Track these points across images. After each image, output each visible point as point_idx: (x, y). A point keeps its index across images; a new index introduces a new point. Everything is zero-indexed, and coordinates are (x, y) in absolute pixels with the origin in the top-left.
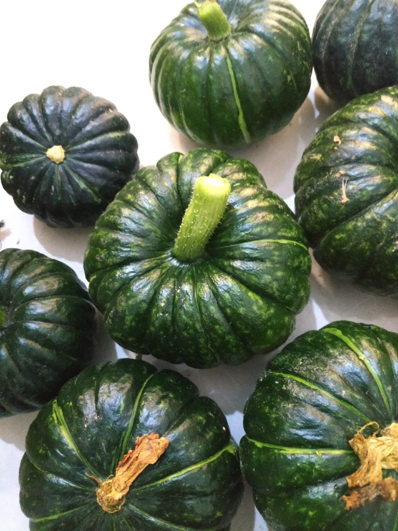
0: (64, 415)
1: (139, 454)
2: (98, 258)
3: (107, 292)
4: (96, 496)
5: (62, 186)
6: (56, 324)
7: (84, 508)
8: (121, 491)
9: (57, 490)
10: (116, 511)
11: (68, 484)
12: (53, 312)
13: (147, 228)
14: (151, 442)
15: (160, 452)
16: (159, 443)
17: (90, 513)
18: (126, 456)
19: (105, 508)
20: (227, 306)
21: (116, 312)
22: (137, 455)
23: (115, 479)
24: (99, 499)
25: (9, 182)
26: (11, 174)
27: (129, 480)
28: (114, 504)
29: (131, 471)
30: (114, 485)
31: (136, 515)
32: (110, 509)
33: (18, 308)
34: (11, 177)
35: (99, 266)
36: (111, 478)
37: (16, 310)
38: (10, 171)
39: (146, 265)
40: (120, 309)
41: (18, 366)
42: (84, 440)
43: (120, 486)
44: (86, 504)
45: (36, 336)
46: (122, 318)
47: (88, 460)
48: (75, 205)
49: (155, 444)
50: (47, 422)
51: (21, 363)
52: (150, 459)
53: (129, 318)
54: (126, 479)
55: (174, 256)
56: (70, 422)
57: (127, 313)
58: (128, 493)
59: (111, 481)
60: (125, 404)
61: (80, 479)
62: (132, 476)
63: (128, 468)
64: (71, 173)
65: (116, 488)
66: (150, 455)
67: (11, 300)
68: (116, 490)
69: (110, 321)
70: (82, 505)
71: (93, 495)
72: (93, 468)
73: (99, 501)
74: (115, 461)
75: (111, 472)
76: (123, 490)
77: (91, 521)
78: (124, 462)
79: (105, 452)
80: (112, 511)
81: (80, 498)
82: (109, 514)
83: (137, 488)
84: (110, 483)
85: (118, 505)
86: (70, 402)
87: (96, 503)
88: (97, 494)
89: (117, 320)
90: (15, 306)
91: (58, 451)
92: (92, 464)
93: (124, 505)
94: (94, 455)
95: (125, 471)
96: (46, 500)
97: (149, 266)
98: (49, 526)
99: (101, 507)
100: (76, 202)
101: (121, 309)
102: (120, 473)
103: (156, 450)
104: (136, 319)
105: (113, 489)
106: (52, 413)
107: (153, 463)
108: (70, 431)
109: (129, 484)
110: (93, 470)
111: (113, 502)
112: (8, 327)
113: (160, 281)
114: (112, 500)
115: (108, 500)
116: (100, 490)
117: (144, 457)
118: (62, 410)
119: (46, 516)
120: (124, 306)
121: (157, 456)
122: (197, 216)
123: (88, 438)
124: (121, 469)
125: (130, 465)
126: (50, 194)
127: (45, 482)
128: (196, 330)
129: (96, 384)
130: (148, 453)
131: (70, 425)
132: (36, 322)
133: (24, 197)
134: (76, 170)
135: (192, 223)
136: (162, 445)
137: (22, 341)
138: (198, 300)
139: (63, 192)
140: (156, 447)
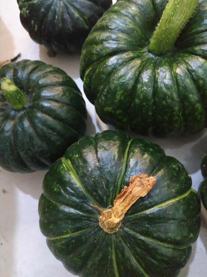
0: (72, 163)
1: (132, 189)
2: (95, 52)
3: (102, 75)
4: (99, 221)
5: (63, 16)
6: (63, 104)
7: (89, 230)
8: (119, 217)
9: (69, 216)
10: (114, 232)
11: (77, 213)
12: (61, 95)
13: (132, 27)
14: (142, 180)
15: (150, 187)
16: (149, 181)
17: (94, 233)
18: (123, 190)
19: (105, 230)
20: (199, 78)
21: (110, 89)
22: (131, 190)
23: (114, 208)
24: (101, 223)
25: (26, 16)
26: (27, 9)
27: (124, 209)
28: (112, 227)
29: (126, 202)
30: (113, 213)
31: (130, 235)
32: (109, 231)
33: (35, 93)
34: (27, 11)
35: (95, 58)
36: (110, 208)
37: (34, 94)
38: (27, 7)
39: (131, 55)
40: (112, 86)
41: (37, 132)
42: (88, 180)
43: (118, 213)
44: (91, 227)
45: (49, 112)
46: (115, 93)
47: (92, 195)
48: (71, 29)
49: (146, 182)
50: (60, 170)
51: (39, 130)
52: (141, 193)
53: (119, 93)
54: (123, 208)
55: (149, 51)
56: (77, 168)
57: (118, 89)
58: (124, 219)
59: (110, 210)
60: (118, 155)
61: (86, 208)
62: (127, 206)
63: (124, 199)
64: (69, 6)
65: (115, 215)
66: (141, 190)
67: (30, 88)
68: (115, 216)
69: (103, 98)
70: (87, 228)
71: (96, 220)
72: (95, 201)
73: (101, 225)
74: (113, 195)
75: (110, 203)
76: (120, 216)
77: (95, 239)
78: (121, 195)
79: (105, 188)
80: (111, 232)
81: (86, 223)
82: (108, 234)
83: (130, 215)
84: (109, 211)
85: (116, 227)
86: (76, 155)
87: (98, 226)
88: (99, 220)
89: (110, 96)
90: (33, 91)
91: (68, 188)
92: (94, 197)
93: (121, 228)
94: (96, 191)
95: (121, 203)
96: (60, 224)
97: (133, 56)
98: (63, 242)
99: (102, 229)
100: (72, 27)
101: (114, 86)
102: (118, 204)
103: (147, 186)
104: (125, 93)
105: (113, 215)
106: (63, 164)
107: (143, 196)
108: (78, 174)
109: (125, 212)
110: (95, 203)
111: (113, 225)
112: (28, 107)
113: (142, 65)
114: (112, 224)
115: (108, 223)
116: (101, 217)
117: (136, 191)
118: (71, 161)
119: (61, 235)
120: (116, 84)
121: (147, 190)
122: (178, 6)
123: (92, 179)
124: (118, 201)
125: (126, 198)
126: (54, 22)
127: (59, 211)
128: (173, 99)
129: (94, 143)
130: (140, 189)
131: (77, 170)
132: (49, 101)
133: (36, 26)
134: (72, 4)
135: (172, 13)
136: (151, 182)
137: (39, 115)
138: (175, 76)
139: (63, 20)
140: (146, 183)
